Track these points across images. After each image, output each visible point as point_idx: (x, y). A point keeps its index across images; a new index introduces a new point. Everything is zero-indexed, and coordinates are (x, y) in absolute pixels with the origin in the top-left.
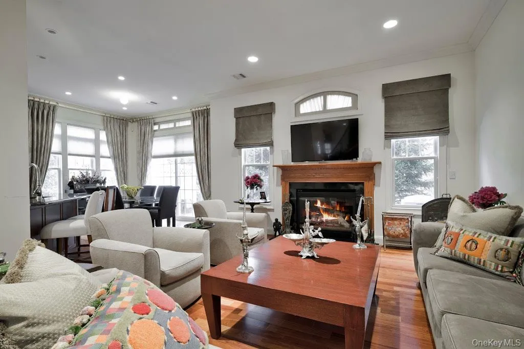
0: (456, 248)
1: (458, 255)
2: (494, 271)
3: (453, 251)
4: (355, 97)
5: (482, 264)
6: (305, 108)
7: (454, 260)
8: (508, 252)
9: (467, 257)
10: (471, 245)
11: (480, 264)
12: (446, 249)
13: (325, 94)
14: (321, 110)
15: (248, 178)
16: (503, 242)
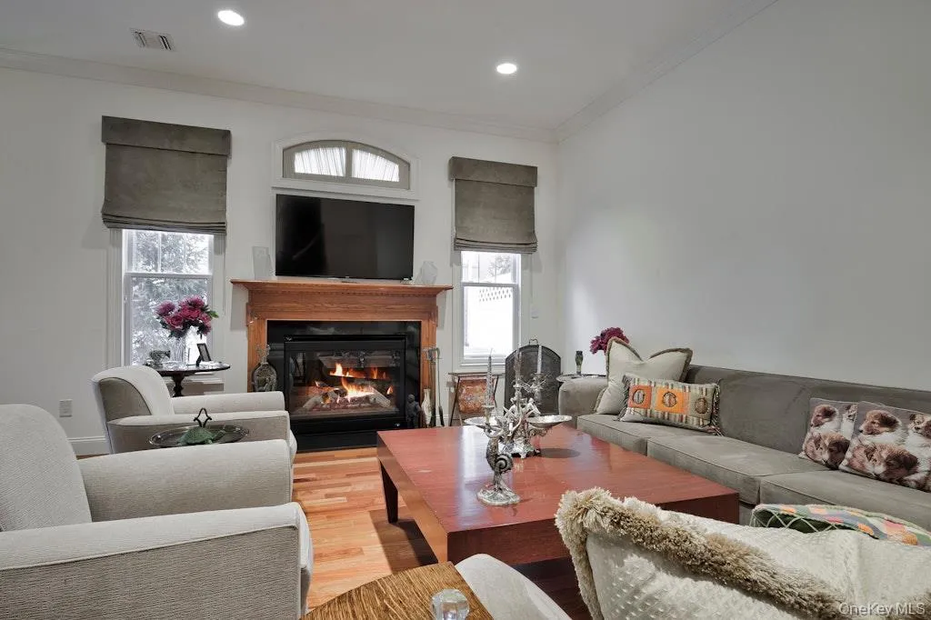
0: (651, 407)
1: (655, 415)
2: (697, 427)
3: (649, 410)
4: (405, 167)
5: (684, 420)
6: (307, 163)
7: (652, 423)
8: (705, 401)
9: (666, 416)
10: (670, 400)
11: (682, 421)
12: (638, 410)
13: (350, 146)
14: (341, 175)
15: (169, 308)
16: (698, 392)
